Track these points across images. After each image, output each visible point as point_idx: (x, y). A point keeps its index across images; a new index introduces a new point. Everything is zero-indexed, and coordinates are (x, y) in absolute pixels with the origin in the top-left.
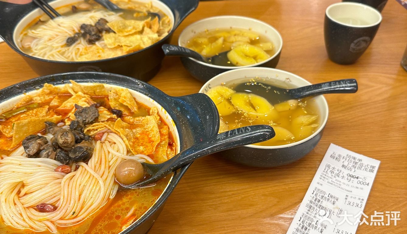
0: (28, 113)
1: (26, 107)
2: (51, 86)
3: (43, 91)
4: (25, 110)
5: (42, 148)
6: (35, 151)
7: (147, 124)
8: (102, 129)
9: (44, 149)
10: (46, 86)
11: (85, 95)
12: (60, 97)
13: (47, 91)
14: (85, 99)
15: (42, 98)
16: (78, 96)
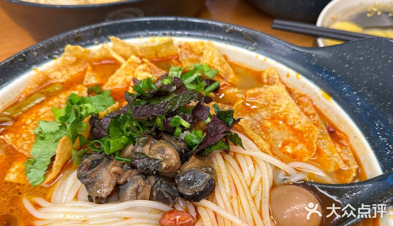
0: (50, 103)
1: (42, 93)
2: (79, 49)
3: (65, 60)
4: (43, 99)
5: (121, 181)
9: (126, 182)
10: (69, 51)
11: (144, 60)
12: (94, 68)
13: (72, 59)
14: (141, 67)
15: (65, 72)
16: (130, 63)
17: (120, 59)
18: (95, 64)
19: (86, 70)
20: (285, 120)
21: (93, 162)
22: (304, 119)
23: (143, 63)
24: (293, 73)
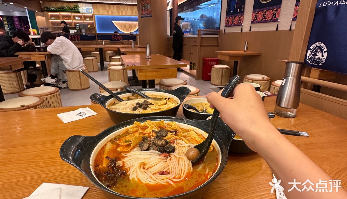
0: (129, 135)
1: (126, 133)
2: (138, 123)
3: (133, 126)
6: (147, 147)
7: (192, 135)
8: (173, 138)
9: (151, 146)
10: (135, 123)
11: (155, 126)
12: (141, 129)
13: (135, 126)
14: (155, 128)
15: (133, 129)
16: (152, 127)
17: (149, 126)
18: (141, 128)
19: (139, 129)
20: (195, 139)
22: (200, 139)
23: (155, 127)
24: (197, 129)
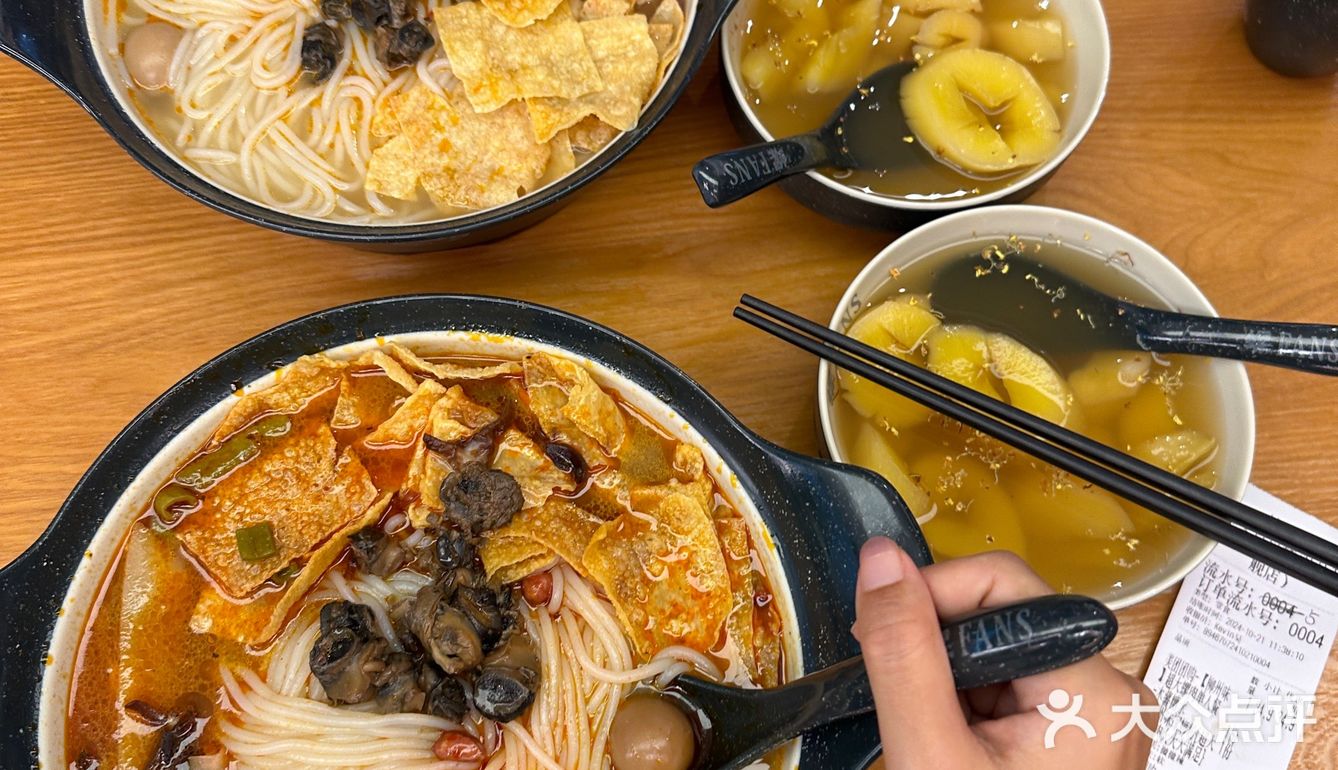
5: (380, 681)
12: (354, 385)
17: (404, 380)
18: (356, 376)
19: (338, 391)
21: (336, 644)
